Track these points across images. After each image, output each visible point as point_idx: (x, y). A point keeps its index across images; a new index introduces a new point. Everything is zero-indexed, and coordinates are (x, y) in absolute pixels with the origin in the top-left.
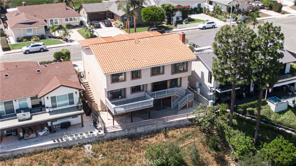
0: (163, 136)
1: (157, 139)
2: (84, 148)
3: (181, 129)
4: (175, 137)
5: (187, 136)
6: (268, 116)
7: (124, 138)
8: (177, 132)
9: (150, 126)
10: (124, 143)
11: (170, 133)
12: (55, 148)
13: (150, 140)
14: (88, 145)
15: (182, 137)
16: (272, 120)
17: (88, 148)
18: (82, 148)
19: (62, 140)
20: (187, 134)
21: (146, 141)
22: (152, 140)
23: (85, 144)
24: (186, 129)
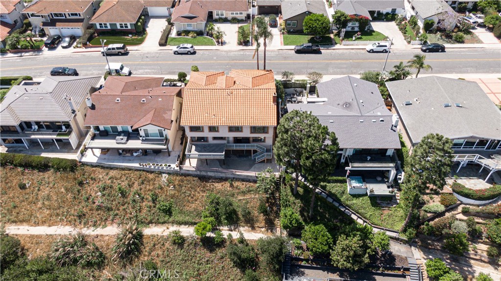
0: (229, 185)
1: (222, 185)
2: (162, 176)
3: (247, 183)
4: (239, 189)
5: (249, 191)
6: (338, 195)
7: (196, 177)
8: (243, 184)
9: (219, 173)
10: (194, 181)
11: (236, 184)
12: (140, 170)
13: (216, 185)
14: (165, 175)
15: (245, 190)
16: (342, 200)
17: (165, 177)
18: (160, 176)
19: (146, 166)
20: (251, 189)
21: (213, 185)
22: (218, 186)
23: (164, 173)
24: (252, 184)
